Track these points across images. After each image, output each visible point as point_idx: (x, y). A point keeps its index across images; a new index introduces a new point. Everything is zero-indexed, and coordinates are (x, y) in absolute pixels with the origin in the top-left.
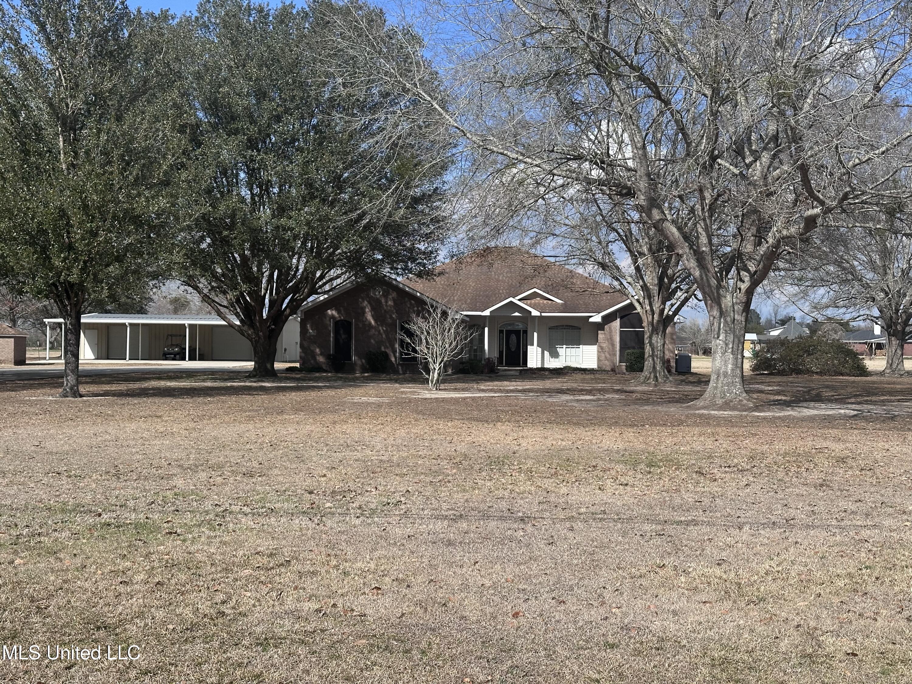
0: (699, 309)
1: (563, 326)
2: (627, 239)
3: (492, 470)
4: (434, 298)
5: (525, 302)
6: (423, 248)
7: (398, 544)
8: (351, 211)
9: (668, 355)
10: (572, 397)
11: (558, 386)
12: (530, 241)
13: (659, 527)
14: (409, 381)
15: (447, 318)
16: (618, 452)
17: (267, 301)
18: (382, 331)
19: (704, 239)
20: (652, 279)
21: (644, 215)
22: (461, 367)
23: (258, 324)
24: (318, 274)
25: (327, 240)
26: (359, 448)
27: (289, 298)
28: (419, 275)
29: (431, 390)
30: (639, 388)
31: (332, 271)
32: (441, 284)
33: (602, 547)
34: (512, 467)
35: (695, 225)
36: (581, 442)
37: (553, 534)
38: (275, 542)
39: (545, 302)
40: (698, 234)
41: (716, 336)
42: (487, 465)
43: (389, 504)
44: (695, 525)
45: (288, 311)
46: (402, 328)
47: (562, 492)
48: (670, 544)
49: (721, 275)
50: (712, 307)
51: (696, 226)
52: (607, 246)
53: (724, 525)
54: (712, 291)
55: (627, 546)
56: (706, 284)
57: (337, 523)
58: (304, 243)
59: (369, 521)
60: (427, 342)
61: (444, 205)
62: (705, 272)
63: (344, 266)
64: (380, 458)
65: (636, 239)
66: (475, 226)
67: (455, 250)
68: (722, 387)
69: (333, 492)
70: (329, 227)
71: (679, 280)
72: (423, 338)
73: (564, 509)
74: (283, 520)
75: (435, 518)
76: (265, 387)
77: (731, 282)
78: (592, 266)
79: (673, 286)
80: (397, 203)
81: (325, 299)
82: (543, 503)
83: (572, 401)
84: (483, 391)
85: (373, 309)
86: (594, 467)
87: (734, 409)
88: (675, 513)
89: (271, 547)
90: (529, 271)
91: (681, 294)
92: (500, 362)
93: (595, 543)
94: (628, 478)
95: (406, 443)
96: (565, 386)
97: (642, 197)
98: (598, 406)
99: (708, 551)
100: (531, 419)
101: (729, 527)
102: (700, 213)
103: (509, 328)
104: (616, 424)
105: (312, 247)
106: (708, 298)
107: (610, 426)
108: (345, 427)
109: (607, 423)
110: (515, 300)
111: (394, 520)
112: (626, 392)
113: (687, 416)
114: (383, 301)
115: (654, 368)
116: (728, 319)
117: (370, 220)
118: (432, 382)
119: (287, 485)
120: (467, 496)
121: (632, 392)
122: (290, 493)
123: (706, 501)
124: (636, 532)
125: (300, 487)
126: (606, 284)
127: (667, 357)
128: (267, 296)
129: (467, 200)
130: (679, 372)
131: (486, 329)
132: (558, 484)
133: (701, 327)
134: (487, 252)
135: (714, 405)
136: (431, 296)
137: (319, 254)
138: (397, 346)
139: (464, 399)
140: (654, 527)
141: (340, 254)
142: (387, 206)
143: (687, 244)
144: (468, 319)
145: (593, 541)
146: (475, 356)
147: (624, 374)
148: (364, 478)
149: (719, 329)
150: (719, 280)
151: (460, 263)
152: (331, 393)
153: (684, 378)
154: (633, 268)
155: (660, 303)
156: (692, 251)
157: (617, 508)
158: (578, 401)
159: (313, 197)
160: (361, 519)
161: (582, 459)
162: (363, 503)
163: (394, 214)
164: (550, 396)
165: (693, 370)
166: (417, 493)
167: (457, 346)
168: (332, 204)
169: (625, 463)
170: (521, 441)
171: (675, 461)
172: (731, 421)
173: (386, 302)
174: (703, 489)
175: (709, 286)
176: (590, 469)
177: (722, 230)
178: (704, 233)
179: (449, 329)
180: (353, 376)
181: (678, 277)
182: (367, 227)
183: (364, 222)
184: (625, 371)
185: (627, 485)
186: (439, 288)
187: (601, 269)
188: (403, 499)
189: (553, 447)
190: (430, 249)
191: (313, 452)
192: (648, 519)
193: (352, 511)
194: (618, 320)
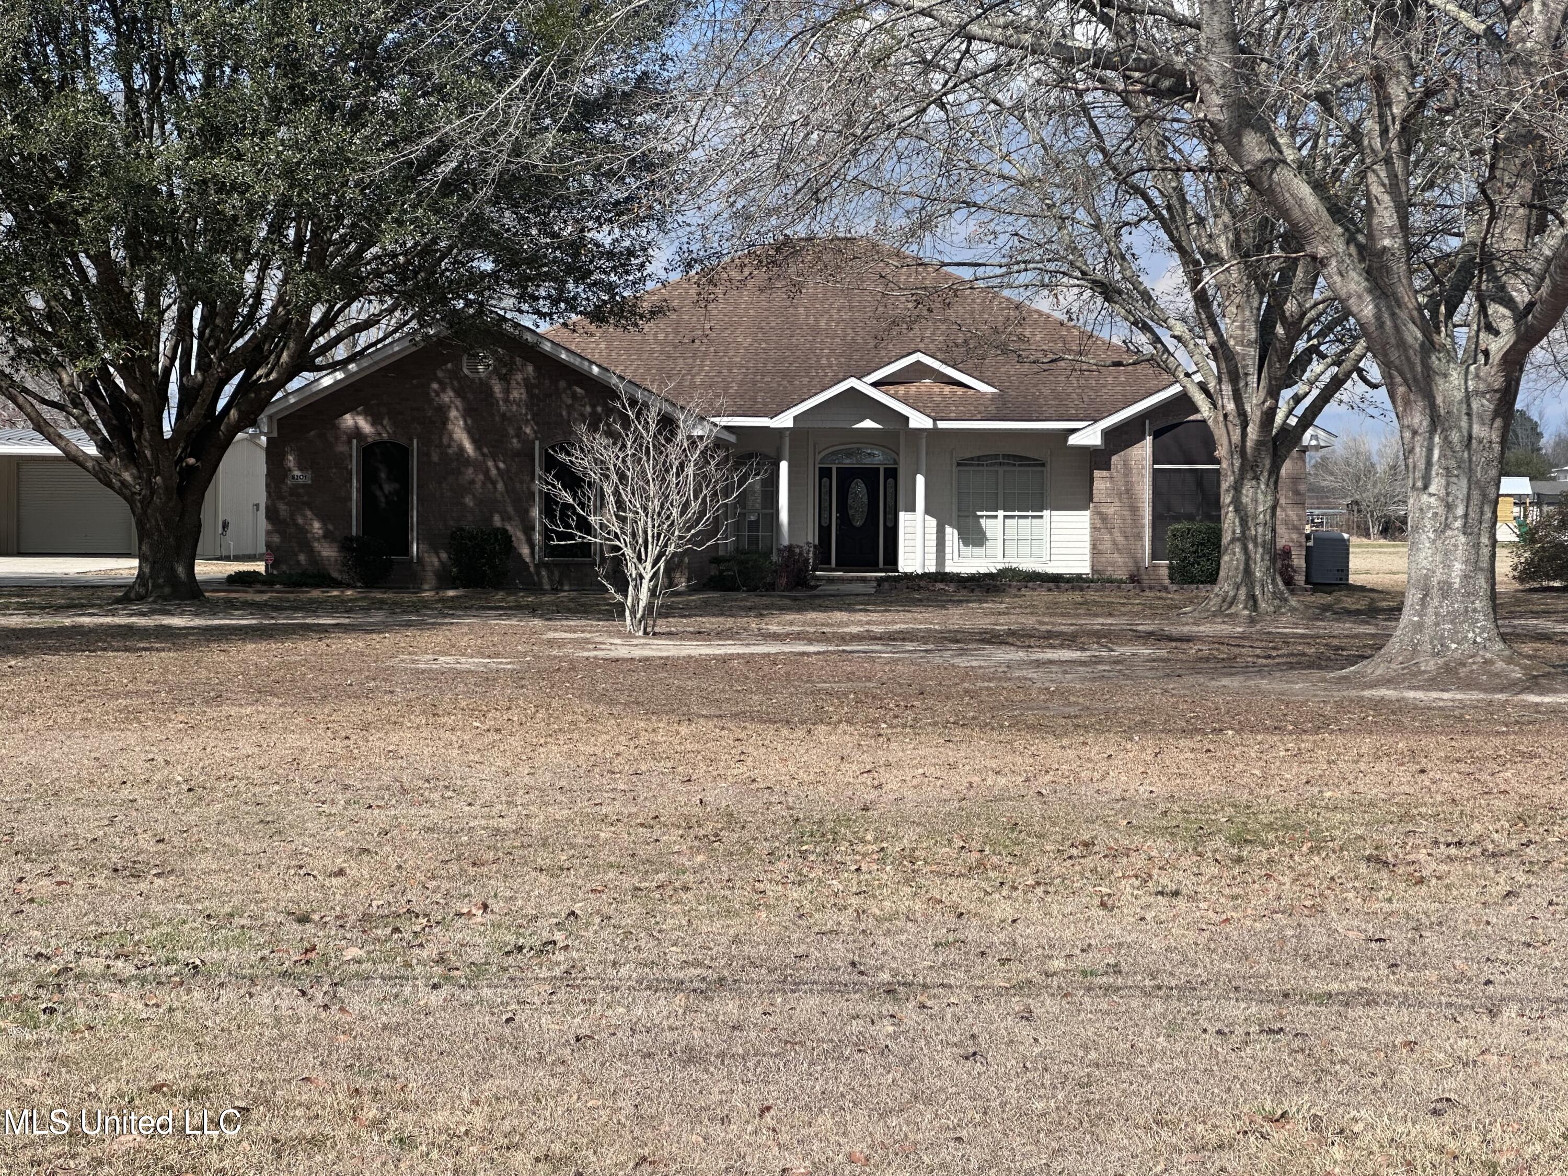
0: (1371, 410)
1: (996, 456)
2: (1172, 217)
3: (803, 855)
4: (637, 380)
5: (892, 389)
6: (607, 241)
7: (549, 1060)
8: (407, 139)
9: (1285, 538)
10: (1021, 654)
11: (984, 623)
12: (905, 222)
13: (1269, 1011)
14: (569, 610)
15: (673, 433)
16: (1151, 805)
17: (173, 390)
18: (494, 472)
19: (1386, 214)
20: (1242, 328)
21: (1220, 148)
22: (714, 571)
23: (148, 453)
24: (316, 316)
25: (340, 218)
26: (436, 796)
27: (236, 380)
28: (597, 316)
29: (631, 635)
30: (1206, 629)
31: (355, 306)
32: (657, 341)
33: (1111, 1064)
34: (860, 848)
35: (1362, 175)
36: (1048, 778)
37: (975, 1030)
38: (206, 1058)
39: (947, 389)
40: (1369, 202)
41: (1419, 484)
42: (789, 842)
43: (520, 949)
44: (1368, 1003)
45: (233, 414)
46: (551, 463)
47: (998, 915)
48: (1300, 1057)
49: (1435, 313)
50: (1407, 403)
51: (1365, 177)
52: (1117, 235)
53: (1449, 1005)
54: (1408, 359)
55: (1180, 1063)
56: (1393, 341)
57: (379, 1002)
58: (277, 229)
59: (467, 996)
60: (620, 504)
61: (667, 123)
62: (1389, 307)
63: (389, 290)
64: (493, 823)
65: (1197, 216)
66: (752, 180)
67: (694, 247)
68: (1437, 624)
69: (366, 918)
70: (345, 184)
71: (1315, 329)
72: (608, 489)
73: (1004, 961)
74: (227, 995)
75: (648, 988)
76: (169, 627)
77: (1462, 334)
78: (1076, 290)
79: (1301, 345)
80: (536, 118)
81: (337, 382)
82: (947, 944)
83: (1021, 664)
84: (776, 637)
85: (468, 412)
86: (1086, 845)
87: (1468, 684)
88: (1313, 972)
89: (193, 1072)
90: (904, 305)
91: (1321, 367)
92: (823, 559)
93: (1093, 1055)
94: (1178, 875)
95: (563, 783)
96: (1003, 624)
97: (1216, 100)
98: (1093, 680)
99: (1405, 1077)
100: (910, 716)
101: (1462, 1009)
102: (1377, 144)
103: (848, 463)
104: (1144, 726)
105: (300, 240)
106: (1399, 380)
107: (1128, 733)
108: (395, 739)
109: (1121, 724)
110: (863, 386)
111: (536, 993)
112: (1171, 639)
113: (1339, 705)
114: (497, 389)
115: (1248, 572)
116: (1455, 437)
117: (461, 164)
118: (633, 613)
119: (236, 900)
120: (736, 926)
121: (1187, 639)
122: (245, 922)
123: (1398, 939)
124: (1206, 1025)
125: (272, 904)
126: (1115, 340)
127: (1281, 543)
128: (174, 376)
129: (729, 109)
130: (1316, 585)
131: (784, 466)
132: (986, 893)
133: (1375, 459)
134: (786, 251)
135: (1414, 675)
136: (628, 376)
137: (318, 260)
138: (536, 513)
139: (725, 660)
140: (1254, 1010)
141: (376, 257)
142: (507, 124)
143: (1340, 230)
144: (732, 438)
145: (1086, 1049)
146: (753, 541)
147: (1166, 589)
148: (451, 878)
149: (1429, 464)
150: (1430, 328)
151: (710, 281)
152: (353, 643)
153: (1328, 599)
154: (1188, 295)
155: (1262, 393)
156: (1353, 249)
157: (1150, 958)
158: (1038, 664)
159: (301, 100)
160: (443, 992)
161: (1054, 824)
162: (450, 947)
163: (529, 146)
164: (962, 652)
165: (1353, 579)
166: (597, 920)
167: (702, 513)
168: (355, 118)
169: (1172, 833)
170: (884, 775)
171: (1311, 829)
172: (1460, 718)
173: (507, 391)
174: (1387, 907)
175: (1402, 344)
176: (1074, 852)
177: (1437, 191)
178: (1386, 198)
179: (682, 467)
180: (414, 598)
181: (1312, 321)
182: (448, 187)
183: (445, 169)
184: (1167, 581)
185: (1176, 894)
186: (652, 352)
187: (1099, 300)
188: (559, 936)
189: (972, 792)
190: (627, 243)
191: (309, 809)
192: (1237, 989)
193: (418, 969)
194: (1149, 440)
